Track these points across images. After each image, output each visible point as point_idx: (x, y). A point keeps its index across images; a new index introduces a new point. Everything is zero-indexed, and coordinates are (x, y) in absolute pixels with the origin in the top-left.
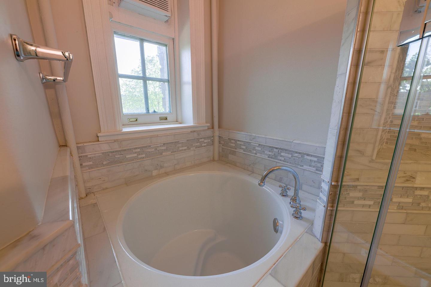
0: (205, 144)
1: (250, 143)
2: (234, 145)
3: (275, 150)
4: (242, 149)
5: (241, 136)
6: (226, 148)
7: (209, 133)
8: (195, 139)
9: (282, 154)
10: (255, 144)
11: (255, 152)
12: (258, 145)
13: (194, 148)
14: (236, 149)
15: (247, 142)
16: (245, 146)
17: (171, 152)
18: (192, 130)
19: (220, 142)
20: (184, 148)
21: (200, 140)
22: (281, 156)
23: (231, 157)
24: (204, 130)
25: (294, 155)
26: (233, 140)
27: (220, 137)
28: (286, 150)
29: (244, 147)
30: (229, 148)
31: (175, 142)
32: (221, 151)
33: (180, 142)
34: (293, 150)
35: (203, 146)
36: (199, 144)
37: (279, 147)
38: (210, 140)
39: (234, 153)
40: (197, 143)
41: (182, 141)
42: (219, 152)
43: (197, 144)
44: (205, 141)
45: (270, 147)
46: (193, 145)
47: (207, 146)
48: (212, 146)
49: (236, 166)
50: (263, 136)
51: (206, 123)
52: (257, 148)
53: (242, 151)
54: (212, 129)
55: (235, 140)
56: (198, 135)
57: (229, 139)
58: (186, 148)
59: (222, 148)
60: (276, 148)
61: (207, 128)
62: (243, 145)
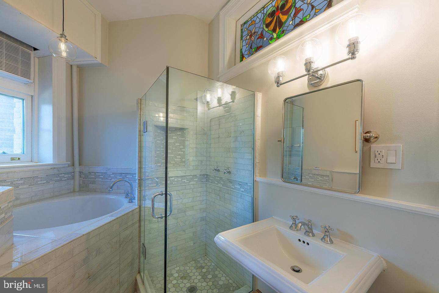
0: (66, 179)
1: (107, 173)
2: (94, 176)
3: (123, 175)
4: (101, 178)
5: (99, 169)
6: (86, 180)
7: (70, 169)
8: (54, 174)
9: (127, 176)
10: (110, 173)
11: (110, 178)
12: (112, 173)
13: (54, 182)
14: (95, 179)
15: (104, 173)
16: (103, 175)
17: (28, 186)
18: (52, 167)
19: (80, 176)
20: (43, 182)
21: (60, 175)
22: (127, 178)
23: (91, 186)
24: (64, 167)
25: (134, 176)
26: (93, 173)
27: (80, 172)
28: (129, 174)
29: (102, 177)
30: (89, 180)
31: (34, 177)
32: (81, 183)
33: (39, 177)
34: (133, 173)
35: (63, 180)
36: (59, 178)
37: (125, 172)
38: (70, 175)
39: (94, 182)
40: (57, 177)
41: (41, 176)
42: (80, 185)
43: (57, 179)
44: (65, 176)
45: (120, 173)
46: (53, 179)
47: (67, 180)
48: (72, 180)
49: (96, 192)
50: (115, 167)
51: (67, 161)
52: (111, 176)
53: (100, 180)
54: (73, 167)
55: (94, 173)
56: (59, 171)
57: (89, 172)
58: (45, 182)
59: (83, 181)
60: (124, 174)
61: (67, 165)
62: (101, 175)
